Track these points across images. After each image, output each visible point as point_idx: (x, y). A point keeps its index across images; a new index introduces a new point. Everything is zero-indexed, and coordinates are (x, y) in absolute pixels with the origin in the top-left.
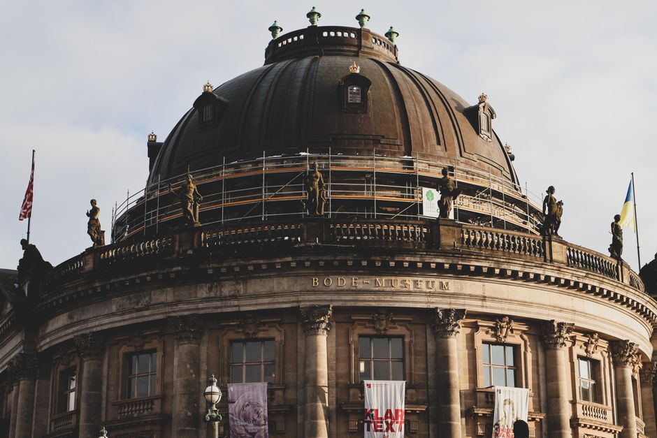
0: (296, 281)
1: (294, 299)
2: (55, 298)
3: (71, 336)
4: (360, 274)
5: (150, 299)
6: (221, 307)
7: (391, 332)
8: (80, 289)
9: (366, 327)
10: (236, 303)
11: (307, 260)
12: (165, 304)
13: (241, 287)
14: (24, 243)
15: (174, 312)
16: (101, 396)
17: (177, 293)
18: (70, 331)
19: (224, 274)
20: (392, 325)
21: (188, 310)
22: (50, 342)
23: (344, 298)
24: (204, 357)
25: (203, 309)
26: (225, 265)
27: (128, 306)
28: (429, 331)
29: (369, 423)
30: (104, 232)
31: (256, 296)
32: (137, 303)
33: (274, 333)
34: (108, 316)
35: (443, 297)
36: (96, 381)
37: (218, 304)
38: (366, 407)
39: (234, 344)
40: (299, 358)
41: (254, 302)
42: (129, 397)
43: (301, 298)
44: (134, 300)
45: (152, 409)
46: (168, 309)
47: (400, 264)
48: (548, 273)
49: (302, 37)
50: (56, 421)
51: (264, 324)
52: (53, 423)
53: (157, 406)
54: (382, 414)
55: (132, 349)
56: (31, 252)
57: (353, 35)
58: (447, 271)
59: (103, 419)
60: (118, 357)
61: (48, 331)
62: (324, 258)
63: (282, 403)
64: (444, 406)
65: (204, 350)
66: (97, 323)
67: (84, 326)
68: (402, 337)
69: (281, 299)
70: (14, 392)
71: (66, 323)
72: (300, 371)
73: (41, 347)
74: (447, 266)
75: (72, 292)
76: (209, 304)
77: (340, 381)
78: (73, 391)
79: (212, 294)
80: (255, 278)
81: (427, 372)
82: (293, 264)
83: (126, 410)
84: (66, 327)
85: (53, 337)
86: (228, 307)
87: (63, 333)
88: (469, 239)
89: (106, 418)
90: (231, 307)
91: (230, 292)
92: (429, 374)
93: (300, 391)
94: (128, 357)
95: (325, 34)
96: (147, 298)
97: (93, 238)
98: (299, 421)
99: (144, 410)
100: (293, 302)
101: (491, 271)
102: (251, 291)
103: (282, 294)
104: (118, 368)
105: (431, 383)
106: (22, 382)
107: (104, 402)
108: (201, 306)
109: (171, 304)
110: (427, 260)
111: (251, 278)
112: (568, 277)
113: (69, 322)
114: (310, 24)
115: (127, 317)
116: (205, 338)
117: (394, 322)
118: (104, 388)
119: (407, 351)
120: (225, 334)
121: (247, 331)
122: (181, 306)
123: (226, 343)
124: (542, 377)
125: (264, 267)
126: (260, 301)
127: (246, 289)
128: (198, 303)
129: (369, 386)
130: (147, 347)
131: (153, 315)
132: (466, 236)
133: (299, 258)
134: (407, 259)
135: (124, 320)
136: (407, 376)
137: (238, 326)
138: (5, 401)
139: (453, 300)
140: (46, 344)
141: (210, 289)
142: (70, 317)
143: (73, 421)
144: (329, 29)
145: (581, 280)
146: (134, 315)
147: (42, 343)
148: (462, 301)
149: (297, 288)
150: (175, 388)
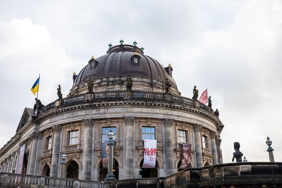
0: (123, 109)
1: (123, 114)
2: (46, 114)
3: (51, 126)
4: (143, 107)
5: (77, 114)
6: (100, 117)
7: (152, 125)
8: (54, 111)
9: (144, 124)
10: (105, 115)
11: (127, 103)
12: (82, 116)
13: (106, 111)
14: (36, 99)
15: (85, 118)
16: (60, 144)
17: (86, 112)
18: (50, 124)
19: (101, 106)
20: (152, 123)
21: (90, 117)
22: (44, 128)
23: (138, 114)
24: (94, 132)
25: (94, 117)
26: (101, 103)
27: (70, 116)
28: (163, 125)
29: (146, 153)
30: (62, 95)
31: (111, 113)
32: (73, 115)
33: (116, 125)
34: (63, 119)
35: (167, 115)
36: (58, 140)
37: (99, 115)
38: (145, 148)
39: (103, 128)
40: (124, 133)
41: (110, 115)
42: (69, 145)
43: (125, 114)
44: (72, 114)
45: (76, 148)
46: (83, 117)
47: (155, 105)
48: (196, 110)
49: (118, 47)
50: (44, 153)
51: (113, 122)
52: (43, 153)
53: (78, 147)
54: (150, 150)
55: (70, 130)
56: (38, 102)
57: (132, 48)
58: (168, 107)
59: (60, 152)
60: (66, 132)
61: (42, 125)
62: (132, 102)
63: (119, 146)
64: (168, 148)
65: (94, 130)
66: (59, 122)
67: (55, 123)
68: (155, 127)
69: (119, 114)
70: (30, 145)
71: (49, 122)
72: (124, 136)
73: (40, 130)
74: (169, 106)
75: (52, 112)
76: (96, 116)
77: (136, 140)
78: (50, 143)
79: (97, 113)
80: (111, 108)
81: (162, 138)
82: (123, 104)
83: (68, 149)
84: (49, 123)
85: (45, 127)
86: (102, 116)
87: (48, 125)
88: (174, 98)
89: (61, 151)
90: (103, 116)
91: (103, 112)
92: (163, 138)
93: (124, 143)
94: (69, 132)
95: (125, 47)
96: (76, 114)
97: (59, 96)
98: (124, 152)
99: (74, 148)
100: (122, 115)
101: (181, 108)
102: (109, 112)
103: (119, 113)
104: (66, 136)
105: (164, 141)
106: (33, 141)
107: (61, 146)
108: (93, 116)
109: (84, 116)
110: (163, 104)
111: (109, 108)
112: (201, 111)
113: (50, 122)
114: (121, 44)
115: (69, 120)
116: (94, 126)
117: (152, 122)
118: (61, 142)
119: (156, 131)
120: (101, 125)
121: (108, 124)
122: (87, 116)
123: (101, 128)
124: (194, 140)
125: (114, 104)
126: (112, 115)
127: (108, 111)
128: (92, 115)
129: (146, 141)
130: (75, 129)
131: (78, 119)
132: (173, 98)
133: (125, 102)
134: (157, 103)
135: (68, 121)
136: (157, 139)
137: (105, 122)
138: (27, 148)
139: (170, 116)
140: (42, 129)
141: (96, 111)
142: (51, 120)
143: (50, 152)
144: (126, 45)
145: (204, 113)
146: (72, 119)
147: (41, 129)
148: (173, 117)
149: (124, 111)
150: (84, 142)
